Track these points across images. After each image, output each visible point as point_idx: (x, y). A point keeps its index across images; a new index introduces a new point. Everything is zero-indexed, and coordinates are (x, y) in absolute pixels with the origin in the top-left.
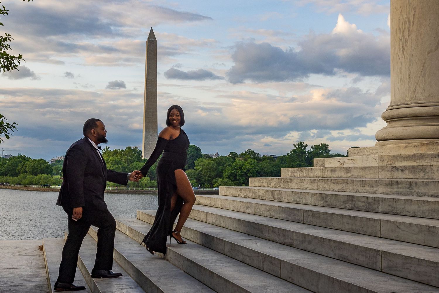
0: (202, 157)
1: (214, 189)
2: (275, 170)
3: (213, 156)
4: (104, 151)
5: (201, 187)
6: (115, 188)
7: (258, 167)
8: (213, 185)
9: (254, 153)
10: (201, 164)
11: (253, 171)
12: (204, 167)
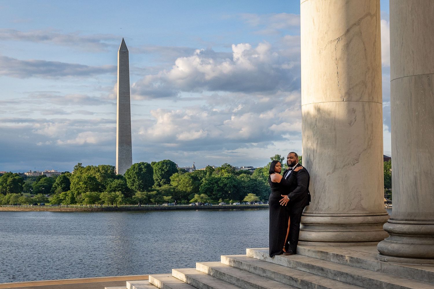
0: (177, 172)
1: (190, 205)
2: (252, 184)
3: (190, 169)
4: (77, 167)
5: (177, 203)
6: (88, 206)
7: (235, 181)
8: (189, 200)
9: (231, 166)
10: (177, 180)
11: (230, 185)
12: (180, 182)
